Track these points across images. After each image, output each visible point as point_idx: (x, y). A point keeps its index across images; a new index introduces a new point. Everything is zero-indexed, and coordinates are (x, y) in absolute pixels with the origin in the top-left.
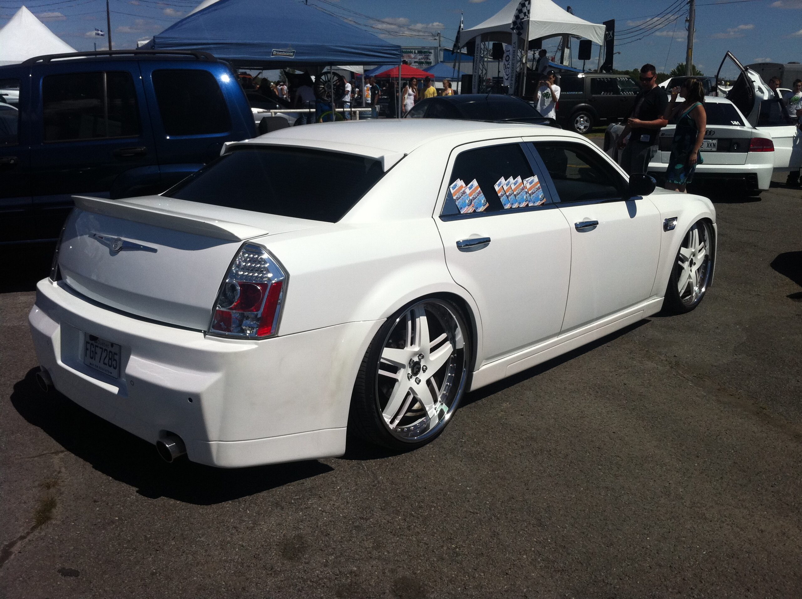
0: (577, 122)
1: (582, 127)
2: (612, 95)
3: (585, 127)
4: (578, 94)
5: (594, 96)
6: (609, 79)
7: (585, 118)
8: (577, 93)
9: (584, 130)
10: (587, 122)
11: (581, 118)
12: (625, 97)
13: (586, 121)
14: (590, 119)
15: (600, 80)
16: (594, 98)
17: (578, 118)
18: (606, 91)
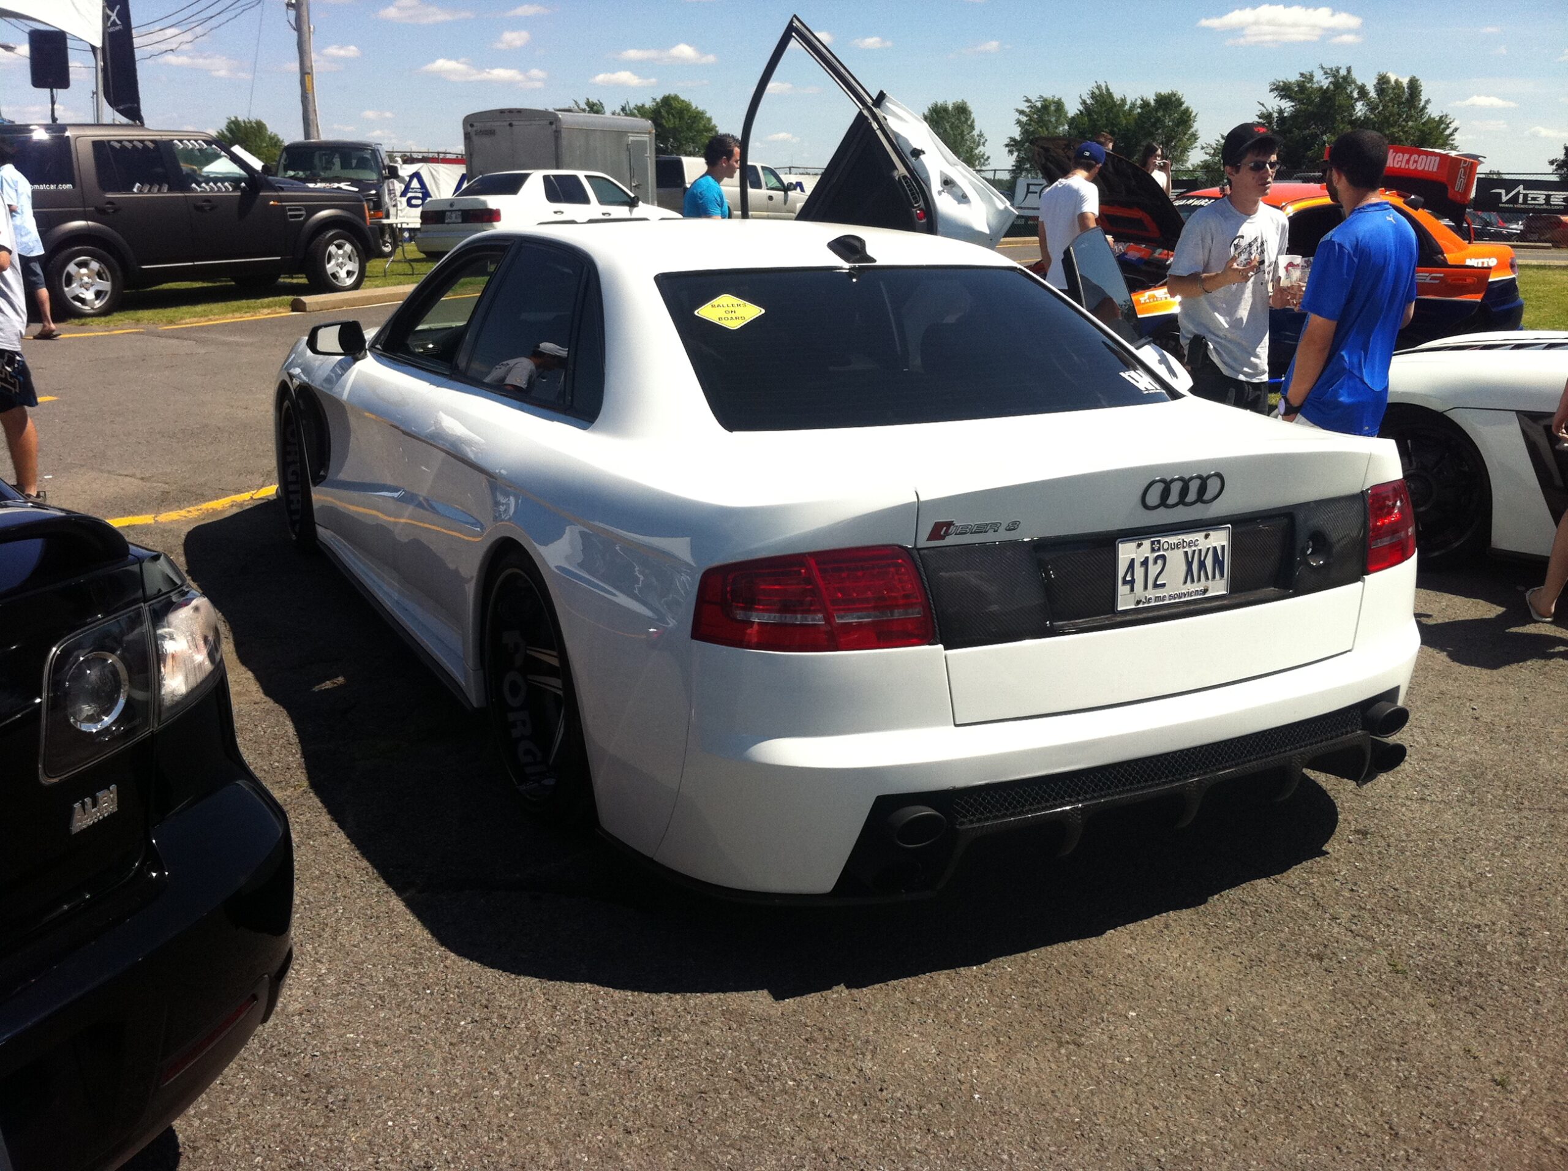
0: (69, 280)
1: (89, 295)
2: (165, 193)
3: (99, 294)
4: (57, 192)
5: (109, 195)
6: (151, 145)
7: (95, 265)
8: (53, 187)
9: (98, 304)
10: (101, 278)
11: (81, 265)
12: (207, 200)
13: (100, 275)
14: (108, 268)
15: (123, 148)
16: (110, 202)
17: (71, 268)
18: (149, 180)
